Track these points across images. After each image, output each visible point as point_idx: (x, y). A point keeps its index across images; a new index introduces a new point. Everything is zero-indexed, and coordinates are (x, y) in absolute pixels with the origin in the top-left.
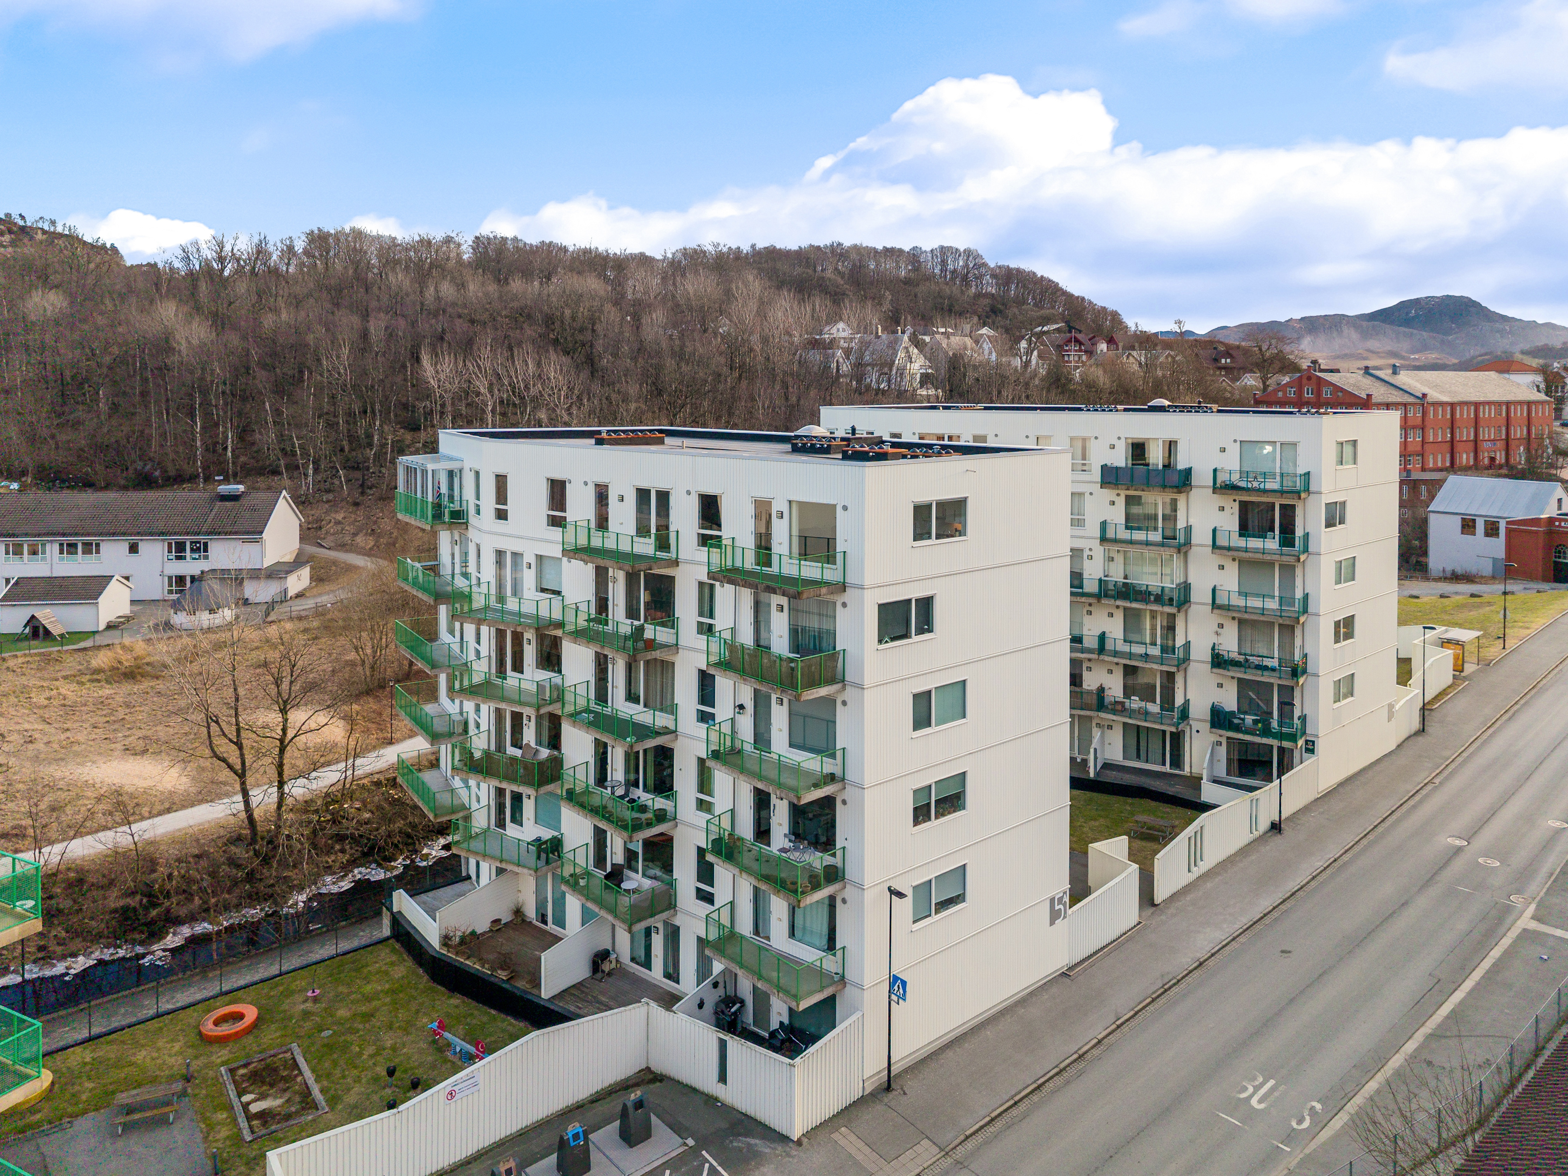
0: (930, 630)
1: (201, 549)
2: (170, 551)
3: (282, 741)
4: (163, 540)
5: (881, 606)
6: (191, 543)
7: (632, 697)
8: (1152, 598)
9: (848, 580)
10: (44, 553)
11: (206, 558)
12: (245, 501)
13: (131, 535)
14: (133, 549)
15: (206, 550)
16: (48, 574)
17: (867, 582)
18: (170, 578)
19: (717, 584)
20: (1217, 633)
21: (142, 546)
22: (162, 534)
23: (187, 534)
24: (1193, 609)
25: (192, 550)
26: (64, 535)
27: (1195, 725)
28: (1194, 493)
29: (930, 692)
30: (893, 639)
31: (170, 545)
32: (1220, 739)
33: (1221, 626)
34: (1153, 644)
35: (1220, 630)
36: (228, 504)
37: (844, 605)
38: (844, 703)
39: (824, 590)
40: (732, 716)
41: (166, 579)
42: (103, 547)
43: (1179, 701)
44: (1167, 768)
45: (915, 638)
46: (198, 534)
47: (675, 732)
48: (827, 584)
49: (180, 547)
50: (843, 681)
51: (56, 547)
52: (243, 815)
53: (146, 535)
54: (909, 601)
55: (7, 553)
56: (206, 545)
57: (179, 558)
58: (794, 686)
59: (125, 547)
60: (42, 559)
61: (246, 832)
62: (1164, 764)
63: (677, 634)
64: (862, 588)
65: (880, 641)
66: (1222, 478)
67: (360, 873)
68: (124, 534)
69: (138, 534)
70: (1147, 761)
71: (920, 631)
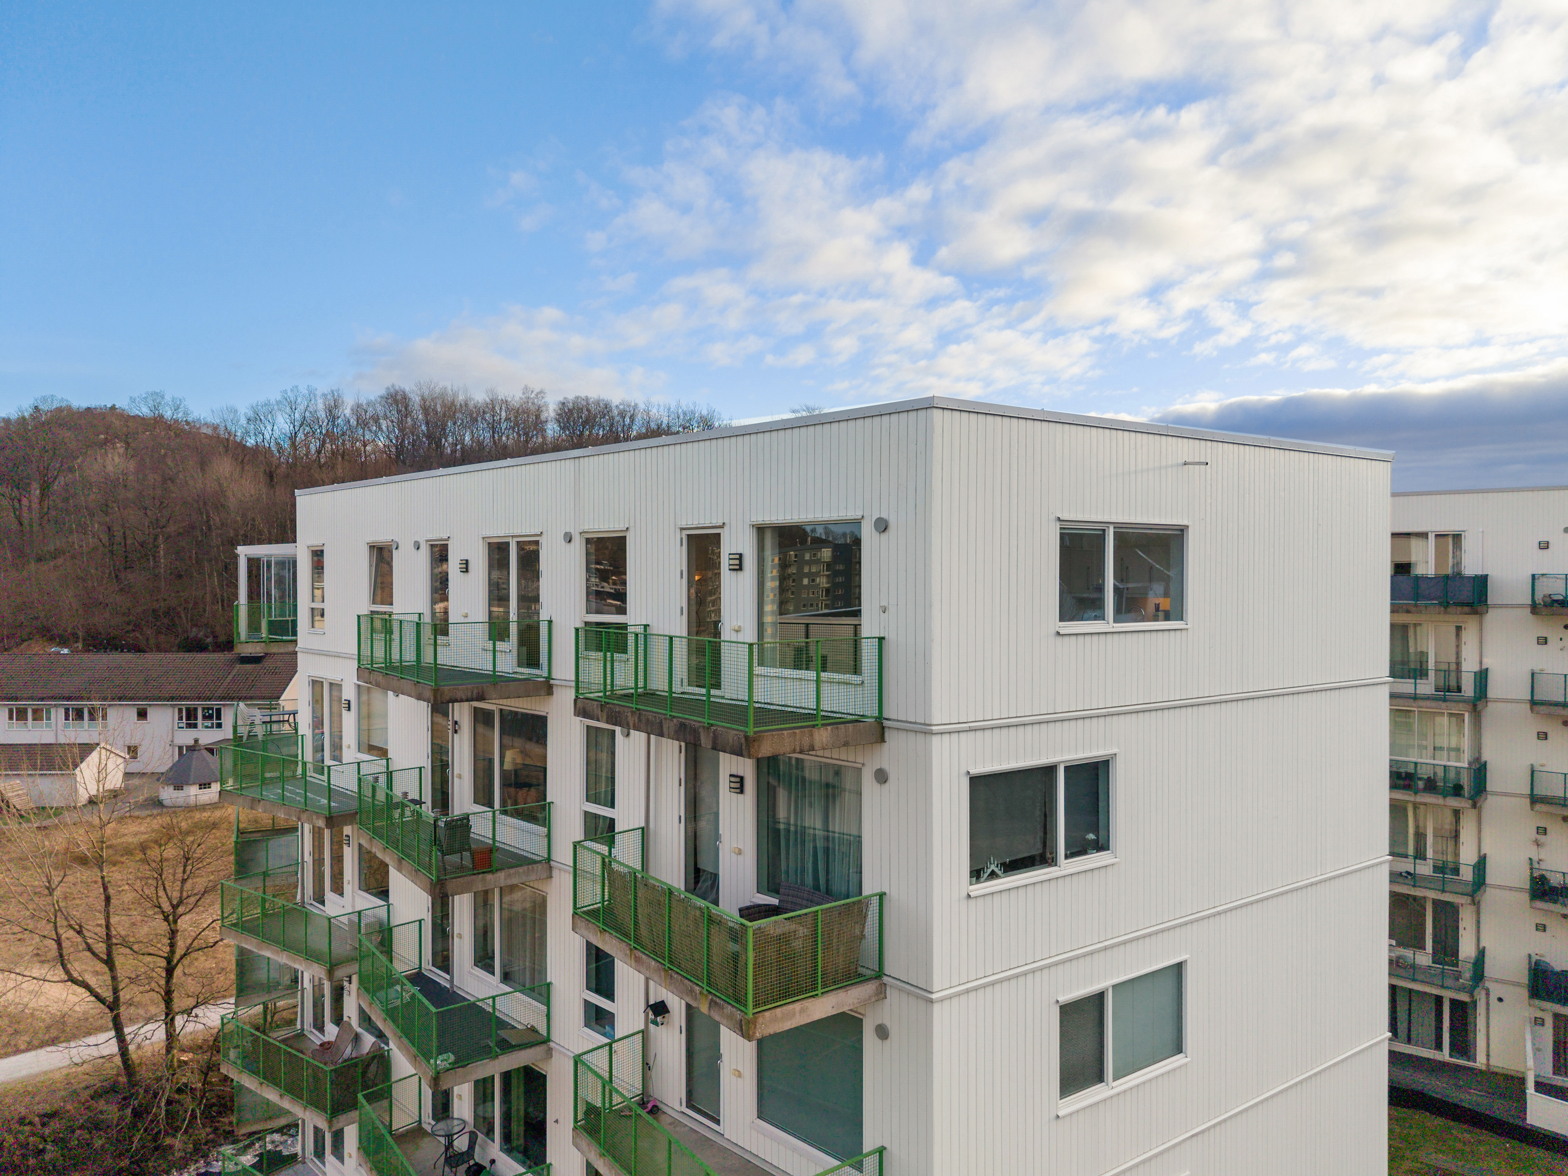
0: (1101, 846)
1: (214, 717)
2: (181, 718)
3: (169, 960)
4: (173, 706)
5: (977, 782)
6: (204, 709)
7: (484, 959)
8: (1421, 784)
9: (890, 712)
10: (49, 718)
11: (219, 726)
12: (268, 663)
13: (139, 699)
14: (142, 714)
15: (219, 717)
16: (53, 741)
17: (939, 716)
18: (180, 748)
19: (618, 729)
20: (1538, 844)
21: (151, 712)
22: (172, 699)
23: (199, 699)
24: (1490, 804)
25: (205, 718)
26: (69, 699)
27: (1496, 990)
28: (1492, 617)
29: (1100, 997)
30: (1013, 866)
31: (180, 711)
32: (1539, 1014)
33: (1542, 831)
34: (1420, 855)
35: (1541, 838)
36: (249, 667)
37: (881, 777)
38: (882, 1032)
39: (822, 736)
40: (642, 1027)
41: (177, 749)
42: (112, 713)
43: (1467, 949)
44: (1445, 1055)
45: (1066, 866)
46: (210, 700)
47: (546, 1041)
48: (834, 721)
49: (191, 714)
50: (879, 975)
51: (62, 712)
52: (118, 1060)
53: (154, 700)
54: (1050, 771)
55: (11, 718)
56: (219, 711)
57: (189, 726)
58: (739, 999)
59: (132, 713)
60: (48, 726)
61: (123, 1079)
62: (1439, 1046)
63: (549, 836)
64: (925, 730)
65: (976, 874)
66: (1545, 589)
67: (273, 1142)
68: (131, 699)
69: (146, 698)
70: (1409, 1041)
71: (1076, 850)
